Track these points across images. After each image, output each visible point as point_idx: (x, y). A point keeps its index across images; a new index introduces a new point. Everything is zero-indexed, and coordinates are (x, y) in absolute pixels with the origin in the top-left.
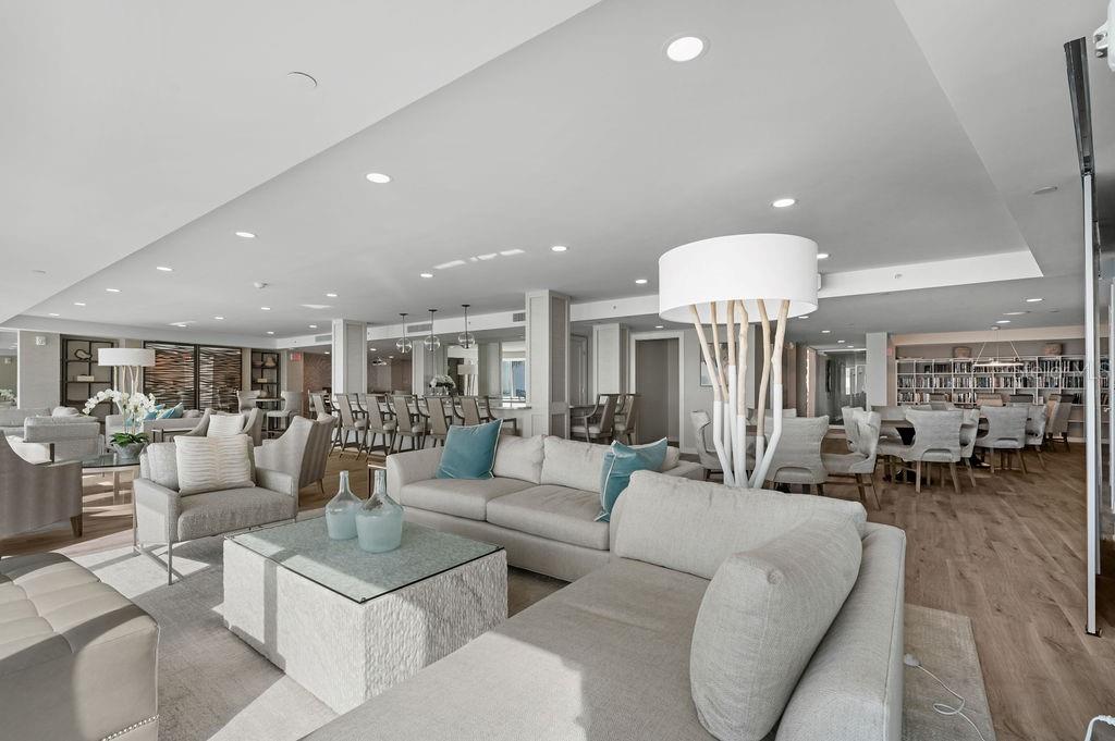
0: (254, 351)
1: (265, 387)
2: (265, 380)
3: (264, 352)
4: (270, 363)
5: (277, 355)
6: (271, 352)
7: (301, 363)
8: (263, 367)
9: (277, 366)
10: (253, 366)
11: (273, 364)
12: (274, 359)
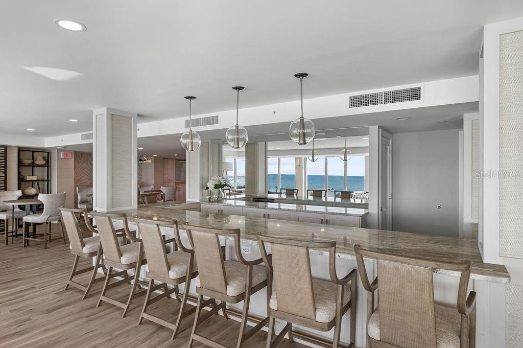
0: (21, 150)
1: (36, 184)
2: (35, 178)
3: (34, 151)
4: (40, 161)
5: (47, 154)
6: (42, 151)
7: (72, 161)
8: (33, 165)
9: (48, 163)
10: (20, 164)
11: (43, 162)
12: (44, 158)
